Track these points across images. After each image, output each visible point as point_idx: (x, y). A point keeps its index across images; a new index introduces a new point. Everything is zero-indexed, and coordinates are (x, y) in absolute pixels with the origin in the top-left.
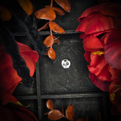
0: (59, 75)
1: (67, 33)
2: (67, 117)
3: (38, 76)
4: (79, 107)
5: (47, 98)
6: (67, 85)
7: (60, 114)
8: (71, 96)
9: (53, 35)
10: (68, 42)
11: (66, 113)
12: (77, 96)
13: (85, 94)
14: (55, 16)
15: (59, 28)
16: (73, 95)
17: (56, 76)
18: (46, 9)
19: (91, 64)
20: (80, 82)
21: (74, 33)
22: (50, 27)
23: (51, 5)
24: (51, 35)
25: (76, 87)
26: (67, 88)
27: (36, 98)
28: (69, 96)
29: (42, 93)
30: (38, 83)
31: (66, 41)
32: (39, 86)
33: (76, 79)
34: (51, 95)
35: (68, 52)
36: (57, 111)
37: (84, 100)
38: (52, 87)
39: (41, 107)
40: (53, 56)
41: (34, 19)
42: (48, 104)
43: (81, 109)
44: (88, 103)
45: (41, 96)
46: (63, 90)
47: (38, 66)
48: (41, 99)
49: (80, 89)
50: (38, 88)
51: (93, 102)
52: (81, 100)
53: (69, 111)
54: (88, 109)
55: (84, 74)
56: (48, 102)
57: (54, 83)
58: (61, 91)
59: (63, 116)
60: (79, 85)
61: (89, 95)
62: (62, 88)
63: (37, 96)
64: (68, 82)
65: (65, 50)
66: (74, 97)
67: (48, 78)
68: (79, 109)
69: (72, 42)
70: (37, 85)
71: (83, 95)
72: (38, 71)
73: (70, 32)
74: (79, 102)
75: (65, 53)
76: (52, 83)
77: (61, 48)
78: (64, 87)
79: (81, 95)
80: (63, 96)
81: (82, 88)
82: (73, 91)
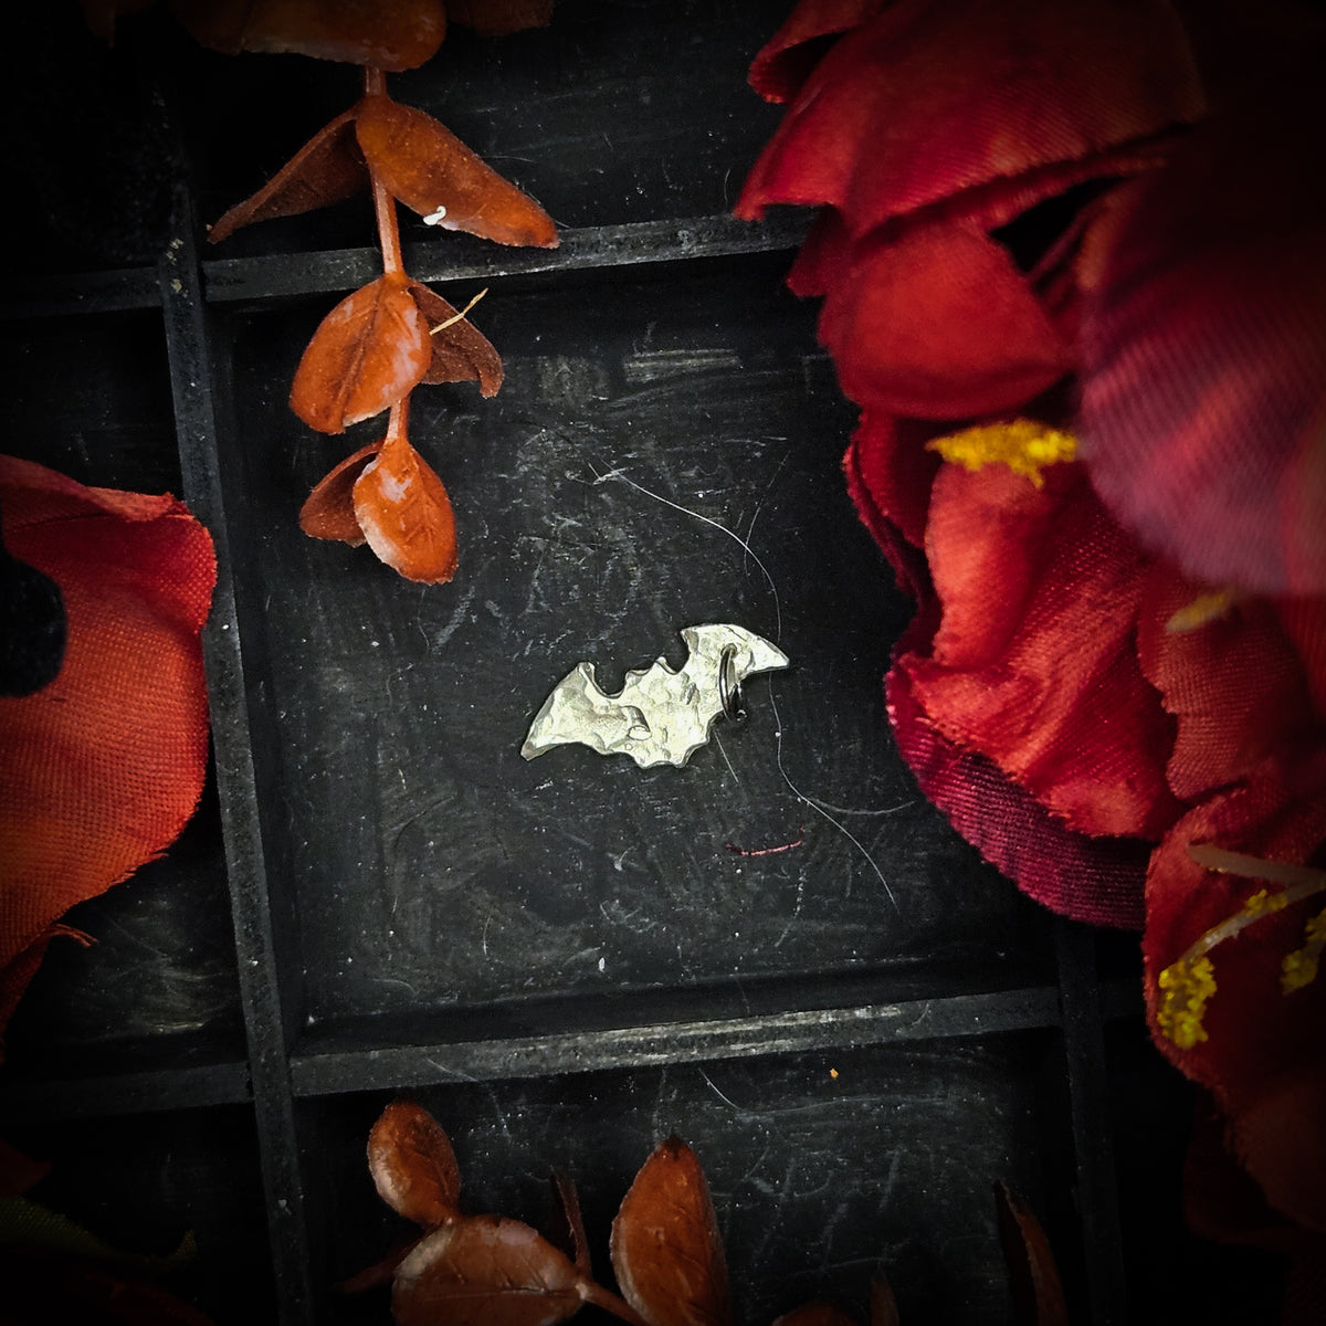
0: (513, 794)
2: (633, 1298)
3: (241, 816)
5: (373, 1083)
6: (613, 910)
7: (550, 1273)
8: (664, 1045)
10: (602, 374)
11: (622, 1257)
12: (747, 1037)
13: (846, 1014)
16: (699, 1029)
17: (471, 797)
20: (772, 863)
21: (665, 255)
25: (724, 928)
26: (614, 941)
27: (240, 1097)
28: (649, 1043)
29: (311, 1019)
30: (254, 909)
31: (568, 364)
32: (268, 946)
33: (725, 830)
34: (424, 1049)
35: (603, 496)
36: (501, 1237)
37: (834, 1073)
38: (433, 935)
39: (302, 1197)
40: (421, 539)
41: (162, 103)
42: (387, 1160)
43: (796, 1195)
44: (879, 1116)
45: (296, 1063)
46: (569, 971)
47: (243, 695)
48: (293, 1098)
49: (780, 947)
50: (256, 963)
51: (944, 1097)
52: (791, 1080)
53: (652, 1231)
54: (888, 1190)
55: (820, 761)
56: (391, 1133)
57: (450, 885)
58: (545, 988)
59: (578, 1294)
60: (758, 898)
61: (890, 1020)
62: (555, 951)
63: (249, 1067)
64: (618, 867)
65: (568, 474)
66: (701, 1047)
67: (379, 831)
68: (778, 1190)
69: (654, 370)
70: (236, 928)
71: (821, 1021)
72: (244, 759)
73: (619, 251)
74: (769, 1110)
75: (574, 515)
76: (429, 888)
77: (519, 451)
78: (574, 932)
79: (790, 1023)
80: (566, 1044)
81: (793, 929)
82: (695, 973)
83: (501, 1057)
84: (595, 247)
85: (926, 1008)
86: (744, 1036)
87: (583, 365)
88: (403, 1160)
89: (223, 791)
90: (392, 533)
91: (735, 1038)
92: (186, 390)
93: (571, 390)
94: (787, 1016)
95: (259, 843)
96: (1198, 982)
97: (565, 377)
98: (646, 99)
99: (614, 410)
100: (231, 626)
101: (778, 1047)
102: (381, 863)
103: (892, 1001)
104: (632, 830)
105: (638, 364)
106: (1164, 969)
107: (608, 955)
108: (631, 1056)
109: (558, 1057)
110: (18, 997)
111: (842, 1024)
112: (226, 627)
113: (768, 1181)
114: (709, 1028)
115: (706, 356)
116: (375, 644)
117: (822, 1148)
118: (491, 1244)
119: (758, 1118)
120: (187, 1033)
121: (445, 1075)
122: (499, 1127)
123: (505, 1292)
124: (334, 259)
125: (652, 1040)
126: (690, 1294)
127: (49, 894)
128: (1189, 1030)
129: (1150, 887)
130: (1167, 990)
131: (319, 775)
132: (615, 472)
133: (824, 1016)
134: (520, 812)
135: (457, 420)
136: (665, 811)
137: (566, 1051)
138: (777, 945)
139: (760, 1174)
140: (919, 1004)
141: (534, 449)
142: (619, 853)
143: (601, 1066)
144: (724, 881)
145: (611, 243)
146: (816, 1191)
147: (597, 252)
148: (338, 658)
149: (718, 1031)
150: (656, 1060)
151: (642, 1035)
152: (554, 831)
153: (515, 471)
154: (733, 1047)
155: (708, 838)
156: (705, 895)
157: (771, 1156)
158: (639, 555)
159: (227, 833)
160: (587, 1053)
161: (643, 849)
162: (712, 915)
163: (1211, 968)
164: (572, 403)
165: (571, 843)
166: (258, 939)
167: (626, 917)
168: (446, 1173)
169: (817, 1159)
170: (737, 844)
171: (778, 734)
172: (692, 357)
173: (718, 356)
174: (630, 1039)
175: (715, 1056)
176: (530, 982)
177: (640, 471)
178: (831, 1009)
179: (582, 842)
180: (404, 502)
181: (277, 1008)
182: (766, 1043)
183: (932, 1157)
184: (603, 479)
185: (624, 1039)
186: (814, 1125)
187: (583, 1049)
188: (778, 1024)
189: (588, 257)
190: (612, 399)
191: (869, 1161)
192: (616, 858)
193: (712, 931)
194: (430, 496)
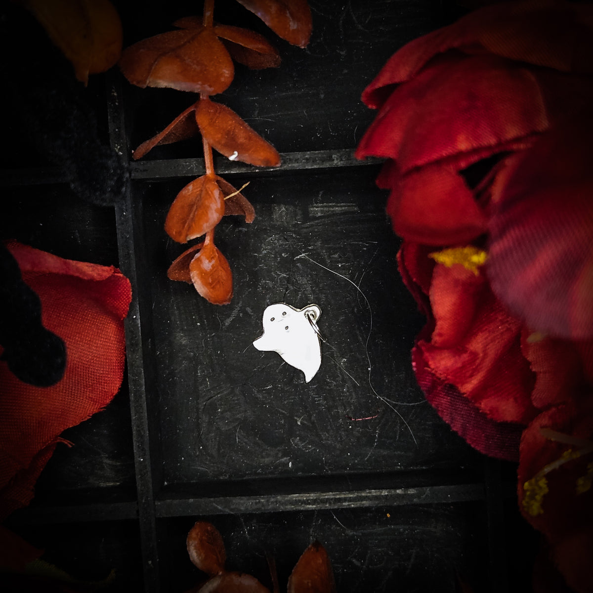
0: (255, 390)
1: (289, 166)
3: (138, 397)
4: (361, 556)
5: (190, 513)
6: (296, 442)
8: (314, 502)
10: (299, 212)
12: (350, 500)
13: (393, 492)
15: (249, 138)
16: (330, 495)
17: (237, 391)
19: (436, 338)
20: (365, 424)
21: (327, 165)
22: (204, 132)
24: (209, 172)
25: (344, 451)
26: (296, 456)
27: (133, 516)
28: (308, 500)
29: (166, 483)
30: (142, 436)
31: (285, 207)
32: (148, 453)
33: (345, 409)
34: (212, 499)
35: (298, 265)
36: (242, 581)
37: (388, 515)
38: (219, 450)
39: (158, 560)
40: (218, 286)
41: (115, 94)
42: (195, 545)
43: (370, 567)
44: (407, 534)
45: (158, 503)
46: (276, 467)
47: (141, 345)
48: (156, 518)
49: (367, 460)
50: (142, 460)
51: (436, 527)
52: (370, 517)
53: (306, 582)
54: (410, 566)
55: (387, 381)
56: (197, 534)
57: (227, 428)
58: (266, 474)
60: (359, 439)
61: (412, 495)
62: (270, 459)
63: (137, 503)
64: (299, 423)
65: (283, 255)
66: (330, 504)
67: (198, 403)
68: (362, 564)
69: (322, 212)
70: (134, 444)
71: (382, 494)
72: (140, 373)
73: (307, 162)
74: (359, 530)
75: (285, 272)
76: (218, 429)
77: (263, 244)
78: (279, 450)
79: (368, 495)
80: (272, 500)
81: (373, 453)
82: (330, 470)
83: (244, 504)
84: (297, 161)
85: (428, 490)
86: (349, 499)
87: (291, 208)
88: (202, 546)
89: (131, 386)
90: (206, 284)
91: (345, 500)
92: (121, 216)
93: (286, 219)
94: (368, 491)
95: (145, 408)
96: (540, 488)
97: (284, 213)
98: (322, 96)
99: (304, 228)
100: (137, 317)
101: (363, 505)
102: (198, 418)
103: (413, 487)
104: (306, 407)
105: (315, 208)
106: (526, 481)
107: (293, 460)
108: (300, 505)
109: (269, 505)
110: (42, 469)
111: (391, 495)
112: (135, 317)
113: (358, 560)
114: (334, 495)
115: (344, 206)
116: (199, 324)
117: (382, 547)
118: (237, 584)
119: (355, 533)
120: (112, 486)
121: (221, 511)
122: (244, 532)
124: (186, 163)
125: (309, 499)
127: (55, 425)
128: (535, 508)
129: (522, 446)
130: (527, 490)
131: (173, 378)
132: (303, 255)
133: (383, 492)
134: (257, 398)
135: (237, 230)
136: (320, 400)
137: (272, 502)
138: (366, 459)
139: (355, 557)
140: (424, 488)
141: (269, 244)
142: (299, 417)
143: (287, 510)
144: (344, 431)
145: (303, 159)
146: (379, 566)
147: (298, 163)
148: (182, 329)
149: (338, 497)
150: (311, 508)
151: (305, 497)
152: (272, 407)
153: (261, 253)
154: (344, 504)
155: (338, 412)
156: (335, 437)
157: (360, 550)
158: (312, 290)
159: (132, 405)
160: (282, 504)
161: (310, 416)
162: (338, 446)
163: (546, 482)
164: (286, 224)
165: (279, 412)
166: (143, 450)
167: (301, 445)
168: (220, 552)
169: (380, 552)
170: (350, 415)
171: (369, 369)
172: (338, 207)
173: (348, 206)
174: (300, 498)
175: (336, 507)
176: (259, 471)
177: (314, 255)
178: (387, 489)
179: (284, 412)
180: (211, 270)
181: (151, 480)
182: (358, 503)
183: (429, 553)
184: (298, 257)
185: (297, 498)
186: (379, 538)
187: (280, 502)
188: (363, 494)
189: (294, 165)
190: (303, 223)
191: (402, 554)
192: (298, 419)
193: (338, 452)
194: (222, 267)
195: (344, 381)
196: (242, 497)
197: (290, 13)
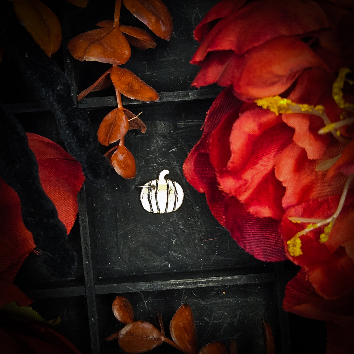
0: (149, 225)
1: (165, 100)
3: (85, 228)
4: (209, 316)
5: (115, 292)
6: (172, 253)
7: (155, 334)
8: (183, 284)
9: (124, 106)
10: (172, 125)
11: (172, 330)
13: (226, 278)
14: (127, 53)
15: (141, 86)
16: (191, 280)
17: (139, 225)
18: (101, 30)
20: (210, 243)
21: (186, 99)
22: (115, 85)
23: (116, 20)
24: (119, 106)
25: (199, 258)
26: (172, 261)
27: (83, 294)
28: (179, 283)
29: (100, 278)
30: (87, 250)
31: (164, 123)
32: (90, 259)
33: (199, 234)
34: (126, 284)
35: (172, 155)
36: (144, 326)
37: (224, 293)
38: (129, 258)
39: (97, 318)
40: (128, 168)
41: (69, 62)
42: (117, 308)
43: (215, 322)
44: (234, 303)
45: (96, 287)
46: (161, 267)
47: (85, 200)
48: (95, 295)
49: (212, 263)
50: (87, 263)
51: (250, 299)
52: (214, 294)
53: (180, 324)
54: (237, 321)
56: (118, 303)
57: (134, 246)
58: (156, 271)
59: (162, 340)
60: (207, 251)
61: (236, 279)
62: (158, 263)
63: (85, 287)
64: (174, 243)
65: (163, 149)
66: (191, 285)
67: (117, 233)
68: (210, 320)
69: (184, 125)
70: (83, 255)
71: (220, 279)
72: (86, 215)
73: (175, 97)
74: (208, 301)
75: (164, 159)
76: (129, 247)
77: (152, 144)
78: (163, 258)
79: (212, 280)
80: (159, 283)
81: (215, 258)
82: (192, 268)
83: (144, 286)
84: (169, 97)
86: (202, 282)
87: (167, 123)
88: (121, 309)
89: (80, 223)
91: (199, 283)
93: (164, 129)
94: (212, 278)
95: (89, 234)
97: (163, 126)
98: (183, 60)
99: (175, 134)
101: (210, 285)
102: (117, 241)
103: (236, 275)
104: (177, 234)
105: (180, 123)
107: (171, 263)
108: (175, 286)
109: (158, 286)
111: (225, 280)
113: (208, 318)
114: (193, 280)
115: (197, 122)
116: (117, 189)
117: (221, 310)
118: (141, 327)
119: (206, 303)
120: (71, 280)
121: (131, 290)
122: (144, 304)
123: (145, 339)
124: (108, 99)
125: (180, 283)
126: (188, 339)
131: (103, 219)
132: (174, 149)
133: (220, 278)
134: (150, 229)
135: (137, 136)
136: (185, 230)
137: (159, 285)
138: (211, 262)
139: (206, 316)
140: (243, 276)
141: (155, 143)
142: (174, 239)
143: (168, 289)
144: (198, 247)
145: (173, 96)
146: (220, 321)
148: (108, 192)
149: (195, 281)
150: (180, 287)
151: (178, 282)
152: (158, 234)
153: (151, 148)
154: (199, 285)
155: (195, 236)
156: (194, 250)
157: (209, 312)
158: (180, 169)
159: (81, 232)
161: (179, 239)
162: (195, 255)
164: (164, 132)
165: (162, 237)
166: (88, 257)
167: (175, 255)
168: (131, 312)
169: (220, 313)
170: (202, 238)
172: (193, 122)
173: (199, 122)
174: (175, 282)
175: (194, 287)
176: (152, 270)
177: (181, 149)
178: (222, 276)
179: (165, 236)
180: (123, 160)
181: (92, 273)
182: (207, 284)
183: (247, 313)
184: (172, 150)
185: (173, 283)
186: (219, 305)
187: (164, 285)
188: (210, 280)
189: (168, 99)
190: (174, 131)
191: (232, 314)
192: (173, 241)
193: (195, 258)
194: (129, 158)
195: (198, 219)
196: (143, 282)
197: (162, 22)
